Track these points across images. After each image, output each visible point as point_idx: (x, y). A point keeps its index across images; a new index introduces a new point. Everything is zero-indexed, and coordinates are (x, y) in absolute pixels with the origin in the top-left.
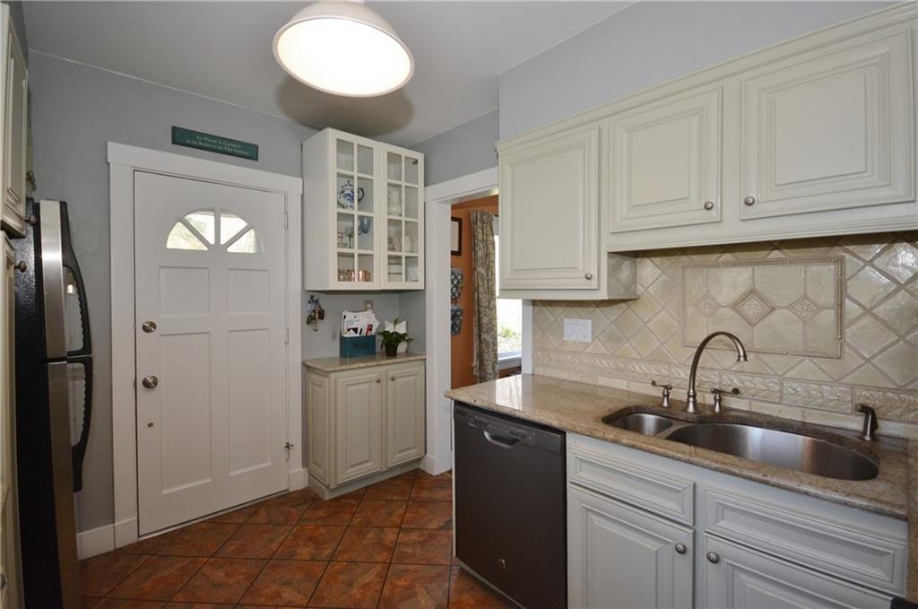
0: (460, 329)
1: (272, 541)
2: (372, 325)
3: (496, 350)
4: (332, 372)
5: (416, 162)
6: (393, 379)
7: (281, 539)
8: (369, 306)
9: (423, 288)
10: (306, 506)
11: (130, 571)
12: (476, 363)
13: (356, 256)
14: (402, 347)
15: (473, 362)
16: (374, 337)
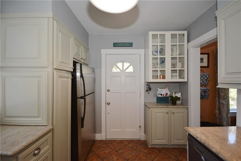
0: (208, 97)
1: (130, 154)
2: (167, 93)
3: (229, 107)
4: (151, 108)
5: (184, 35)
6: (173, 113)
7: (133, 155)
8: (167, 87)
9: (187, 81)
10: (143, 147)
11: (101, 147)
12: (217, 112)
13: (159, 71)
14: (178, 102)
15: (216, 111)
16: (168, 97)
